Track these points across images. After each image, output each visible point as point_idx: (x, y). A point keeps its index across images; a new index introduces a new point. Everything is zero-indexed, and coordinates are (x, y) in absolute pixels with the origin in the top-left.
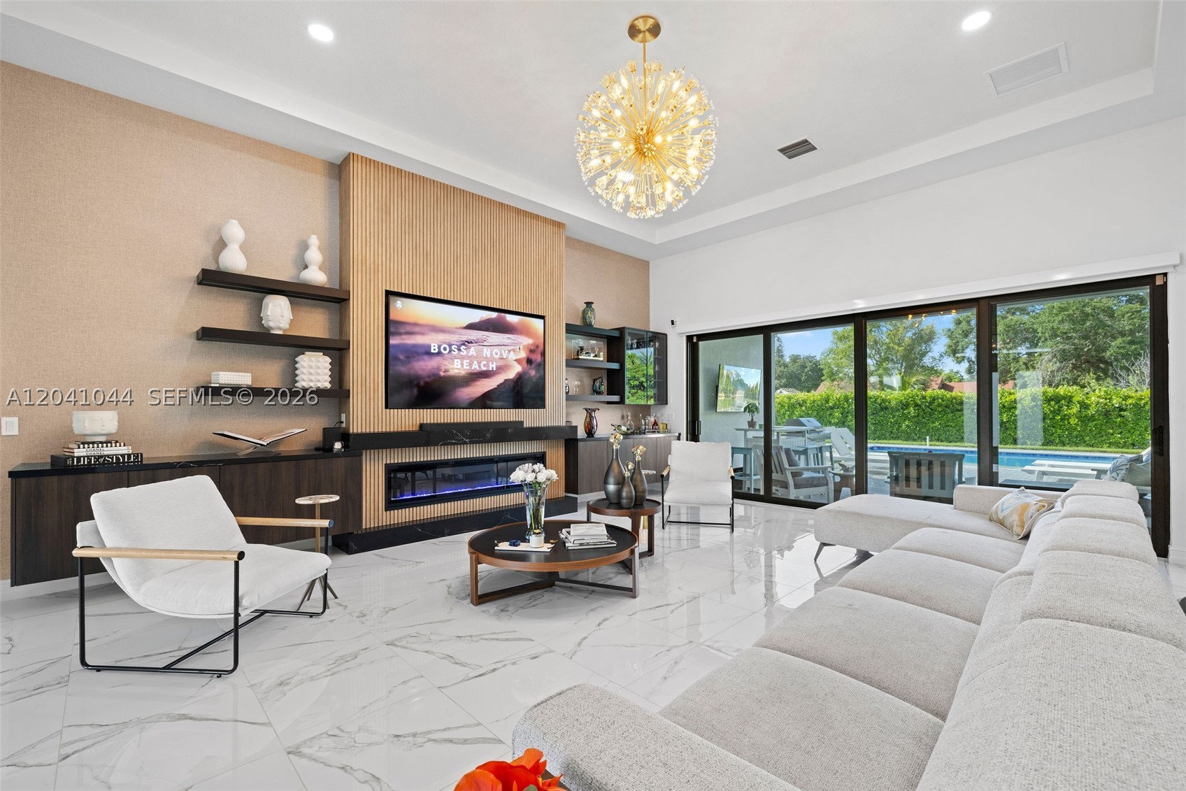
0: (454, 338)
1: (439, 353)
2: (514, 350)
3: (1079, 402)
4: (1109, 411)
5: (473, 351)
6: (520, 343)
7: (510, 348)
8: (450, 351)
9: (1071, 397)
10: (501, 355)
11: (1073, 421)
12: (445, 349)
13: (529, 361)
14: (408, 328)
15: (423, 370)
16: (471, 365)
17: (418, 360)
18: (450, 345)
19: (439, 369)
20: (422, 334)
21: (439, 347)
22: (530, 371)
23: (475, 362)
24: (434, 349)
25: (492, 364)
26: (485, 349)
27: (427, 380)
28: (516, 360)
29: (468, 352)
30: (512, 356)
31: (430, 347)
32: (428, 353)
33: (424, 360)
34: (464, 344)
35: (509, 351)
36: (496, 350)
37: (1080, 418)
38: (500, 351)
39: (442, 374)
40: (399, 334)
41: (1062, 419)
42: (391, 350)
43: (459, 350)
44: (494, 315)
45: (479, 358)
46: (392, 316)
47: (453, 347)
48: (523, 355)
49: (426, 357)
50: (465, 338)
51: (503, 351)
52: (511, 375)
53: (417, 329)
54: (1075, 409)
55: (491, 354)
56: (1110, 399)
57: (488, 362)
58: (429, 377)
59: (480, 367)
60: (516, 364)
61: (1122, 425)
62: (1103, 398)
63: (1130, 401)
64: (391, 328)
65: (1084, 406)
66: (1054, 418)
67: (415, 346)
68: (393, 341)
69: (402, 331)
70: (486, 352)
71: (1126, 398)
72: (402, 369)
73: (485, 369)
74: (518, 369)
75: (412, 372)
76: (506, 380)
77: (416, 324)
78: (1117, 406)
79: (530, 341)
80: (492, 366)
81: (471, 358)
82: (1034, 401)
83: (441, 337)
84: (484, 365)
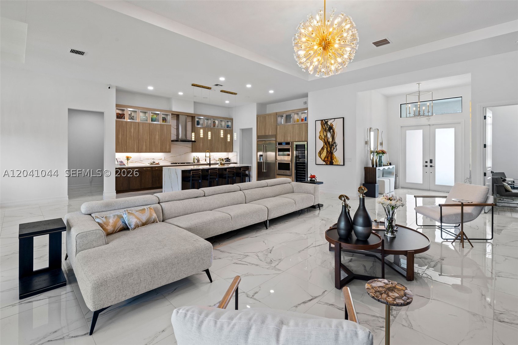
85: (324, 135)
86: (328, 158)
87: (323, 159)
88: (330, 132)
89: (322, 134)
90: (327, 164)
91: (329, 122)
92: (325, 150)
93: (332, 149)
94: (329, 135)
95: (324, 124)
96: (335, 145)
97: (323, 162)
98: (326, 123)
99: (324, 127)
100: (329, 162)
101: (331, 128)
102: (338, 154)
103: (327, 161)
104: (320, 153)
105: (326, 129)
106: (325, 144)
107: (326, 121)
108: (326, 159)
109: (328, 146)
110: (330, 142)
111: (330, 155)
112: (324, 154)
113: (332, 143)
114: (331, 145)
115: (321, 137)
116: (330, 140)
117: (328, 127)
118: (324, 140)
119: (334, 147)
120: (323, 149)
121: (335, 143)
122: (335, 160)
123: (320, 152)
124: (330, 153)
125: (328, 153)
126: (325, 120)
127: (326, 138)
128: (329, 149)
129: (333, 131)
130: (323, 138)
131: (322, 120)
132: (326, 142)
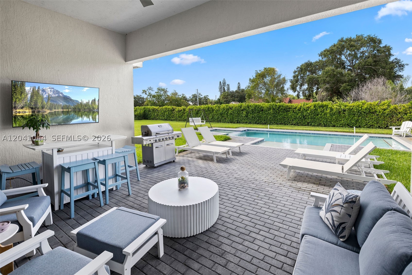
3: (330, 108)
4: (340, 111)
9: (327, 106)
11: (328, 115)
37: (330, 114)
41: (324, 115)
54: (328, 111)
56: (341, 106)
61: (344, 117)
62: (338, 106)
63: (347, 107)
65: (332, 109)
66: (322, 114)
71: (345, 106)
78: (343, 109)
82: (315, 108)
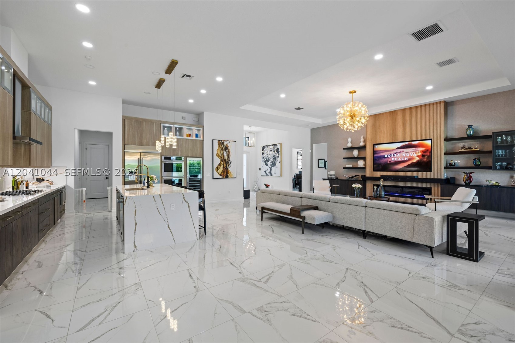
0: (392, 152)
1: (388, 157)
2: (416, 153)
5: (398, 155)
6: (419, 150)
7: (414, 152)
8: (391, 156)
10: (410, 155)
12: (389, 156)
13: (423, 156)
14: (379, 152)
15: (383, 162)
16: (398, 159)
17: (381, 159)
18: (391, 155)
19: (387, 161)
20: (382, 153)
21: (387, 155)
22: (424, 159)
23: (400, 158)
24: (386, 156)
25: (406, 158)
26: (403, 154)
27: (384, 164)
28: (417, 156)
29: (397, 156)
30: (415, 155)
31: (385, 156)
32: (384, 157)
33: (383, 159)
34: (396, 154)
35: (414, 153)
36: (408, 154)
38: (410, 154)
39: (388, 162)
40: (376, 154)
42: (375, 158)
43: (394, 155)
44: (407, 143)
45: (401, 157)
46: (375, 150)
47: (392, 155)
48: (420, 154)
49: (383, 158)
50: (396, 152)
51: (411, 154)
52: (414, 161)
53: (381, 152)
55: (406, 155)
57: (404, 158)
58: (384, 163)
59: (401, 159)
60: (417, 157)
64: (375, 152)
67: (380, 156)
68: (375, 156)
69: (377, 153)
70: (404, 155)
72: (377, 162)
73: (403, 160)
74: (418, 159)
75: (380, 162)
76: (412, 163)
77: (381, 151)
79: (424, 149)
80: (407, 159)
81: (398, 158)
83: (388, 153)
84: (403, 159)
85: (221, 154)
86: (224, 172)
87: (220, 174)
88: (226, 151)
89: (219, 153)
90: (223, 178)
91: (225, 143)
92: (222, 166)
93: (228, 165)
94: (225, 154)
95: (221, 144)
96: (230, 162)
97: (220, 176)
98: (223, 143)
99: (221, 147)
100: (225, 176)
101: (226, 148)
102: (231, 169)
103: (223, 175)
104: (217, 169)
105: (223, 148)
106: (222, 161)
107: (223, 141)
108: (222, 174)
109: (225, 163)
110: (225, 159)
111: (226, 170)
112: (221, 169)
113: (228, 161)
114: (227, 162)
115: (218, 155)
116: (226, 158)
117: (225, 147)
118: (221, 157)
119: (229, 164)
120: (220, 165)
121: (230, 160)
122: (230, 174)
123: (217, 167)
124: (226, 168)
125: (225, 169)
126: (221, 141)
127: (223, 156)
128: (225, 165)
129: (229, 151)
130: (220, 155)
131: (220, 140)
132: (223, 160)
